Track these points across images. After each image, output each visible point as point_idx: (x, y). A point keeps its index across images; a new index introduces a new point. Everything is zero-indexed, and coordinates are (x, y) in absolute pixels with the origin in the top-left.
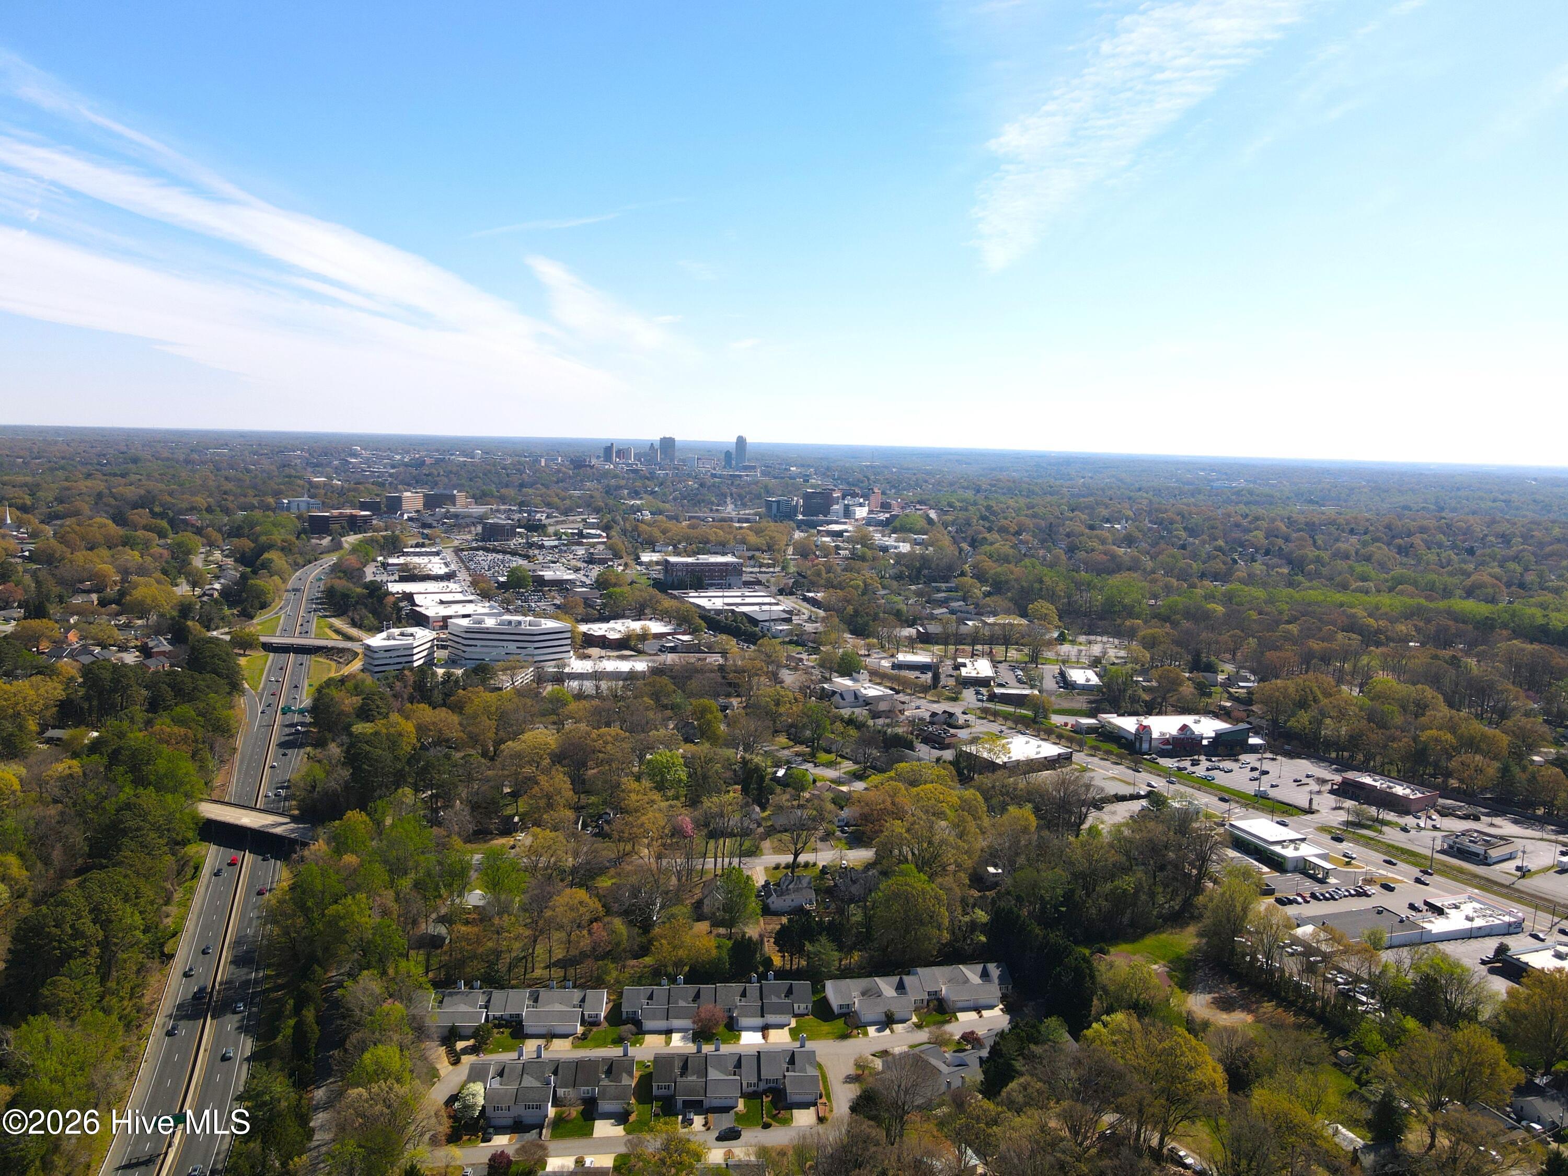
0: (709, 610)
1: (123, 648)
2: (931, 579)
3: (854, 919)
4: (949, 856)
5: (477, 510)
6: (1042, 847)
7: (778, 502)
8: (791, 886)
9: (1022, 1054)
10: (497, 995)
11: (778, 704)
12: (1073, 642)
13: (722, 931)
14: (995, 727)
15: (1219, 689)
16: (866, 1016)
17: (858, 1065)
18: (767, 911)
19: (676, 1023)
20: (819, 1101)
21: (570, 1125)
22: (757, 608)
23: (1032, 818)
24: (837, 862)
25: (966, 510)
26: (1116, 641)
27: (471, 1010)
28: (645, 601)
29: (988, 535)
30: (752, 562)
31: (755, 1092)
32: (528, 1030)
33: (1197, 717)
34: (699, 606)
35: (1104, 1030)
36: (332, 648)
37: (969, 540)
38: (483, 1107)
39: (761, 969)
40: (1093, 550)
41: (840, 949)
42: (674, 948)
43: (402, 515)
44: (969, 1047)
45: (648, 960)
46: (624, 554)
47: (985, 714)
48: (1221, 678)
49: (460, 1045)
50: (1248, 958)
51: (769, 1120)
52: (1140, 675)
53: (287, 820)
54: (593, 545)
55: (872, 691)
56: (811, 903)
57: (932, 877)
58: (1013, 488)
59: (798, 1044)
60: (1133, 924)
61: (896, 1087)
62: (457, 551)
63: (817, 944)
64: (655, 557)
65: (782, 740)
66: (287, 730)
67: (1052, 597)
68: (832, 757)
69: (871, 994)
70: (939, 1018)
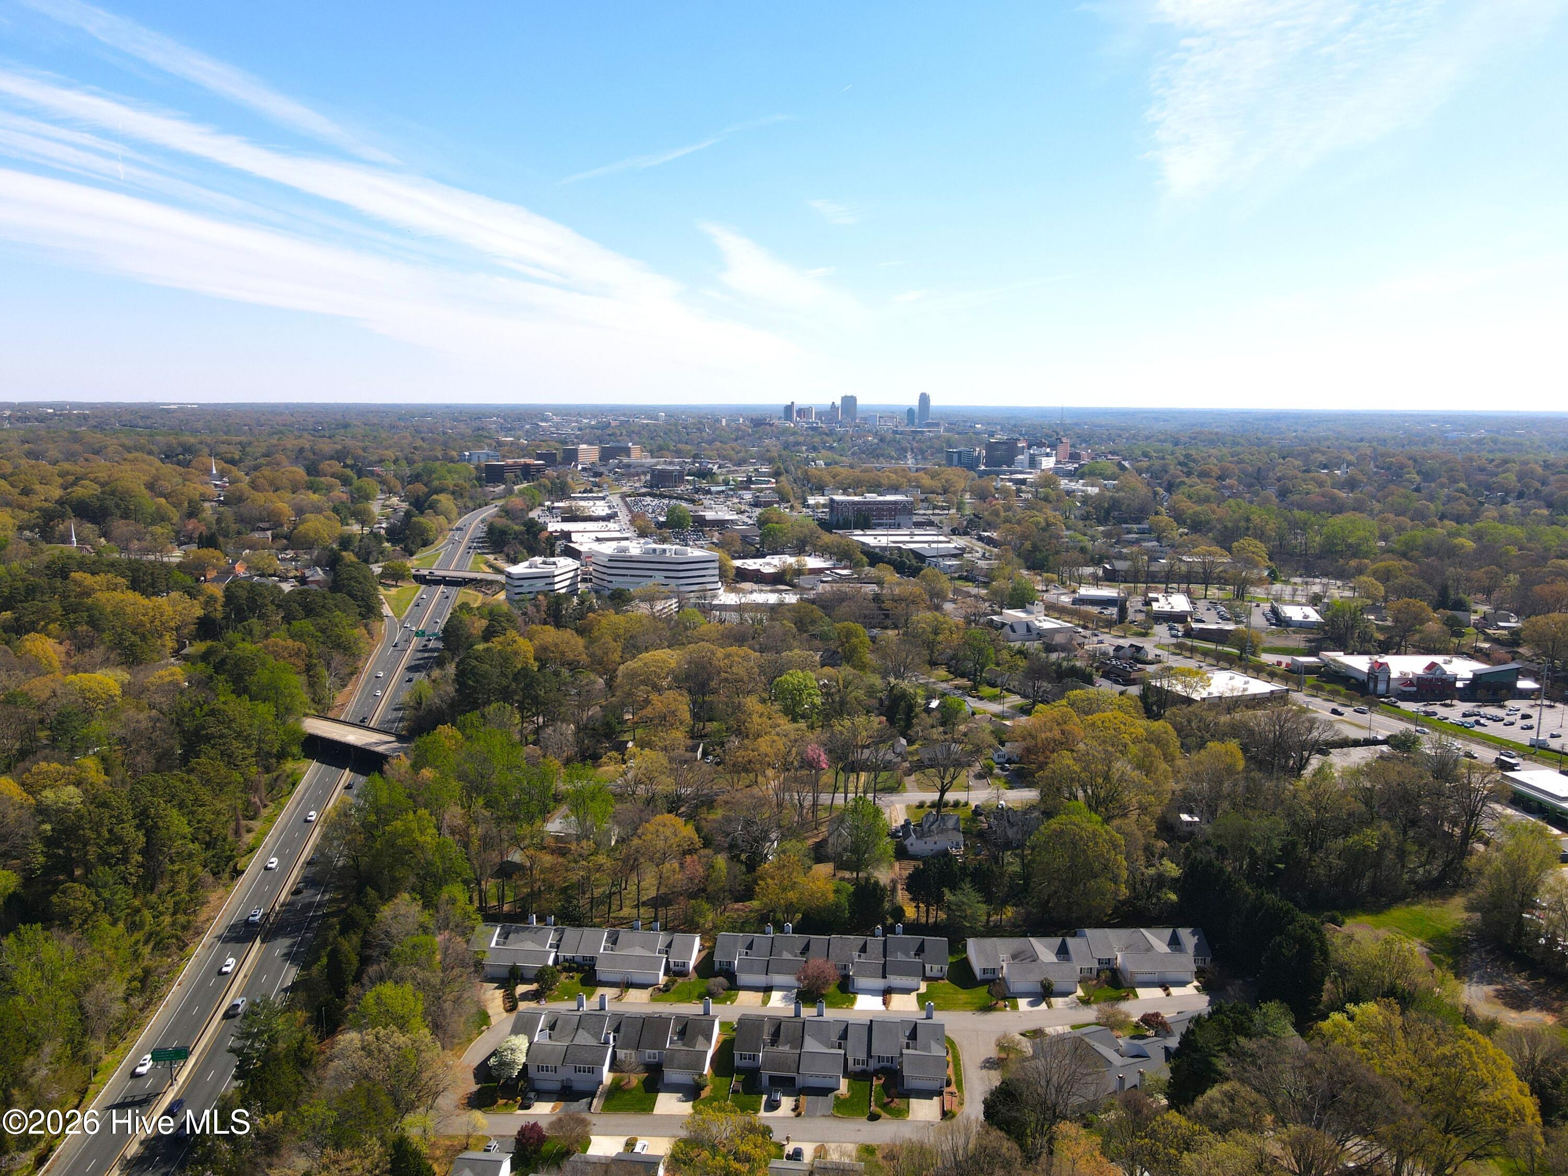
0: (874, 547)
1: (284, 579)
2: (1121, 521)
3: (1011, 869)
4: (1131, 798)
5: (650, 461)
6: (1252, 790)
7: (959, 453)
8: (934, 827)
9: (1227, 1050)
10: (571, 933)
11: (936, 632)
12: (1286, 582)
13: (847, 875)
14: (1192, 664)
15: (1472, 630)
16: (1017, 984)
17: (1001, 1047)
18: (901, 853)
19: (778, 979)
20: (946, 1090)
21: (627, 1097)
22: (926, 545)
23: (1240, 755)
24: (994, 802)
25: (1163, 458)
26: (1339, 583)
27: (538, 948)
28: (805, 537)
29: (1186, 480)
30: (925, 505)
31: (863, 1072)
32: (601, 976)
33: (1447, 658)
34: (863, 544)
35: (1349, 1025)
36: (481, 580)
37: (1164, 485)
38: (525, 1065)
39: (890, 921)
40: (1308, 493)
41: (988, 901)
42: (784, 890)
43: (576, 466)
44: (1151, 1033)
45: (755, 904)
46: (792, 499)
47: (1179, 649)
48: (1474, 617)
49: (521, 989)
50: (1542, 941)
51: (878, 1110)
52: (1369, 613)
53: (393, 739)
54: (761, 490)
55: (1048, 624)
56: (957, 846)
57: (1107, 820)
58: (1215, 440)
59: (923, 1014)
60: (1375, 889)
61: (1043, 1083)
62: (624, 496)
63: (958, 892)
64: (822, 500)
65: (942, 672)
66: (420, 655)
67: (1261, 535)
68: (997, 691)
69: (1024, 957)
70: (1113, 993)
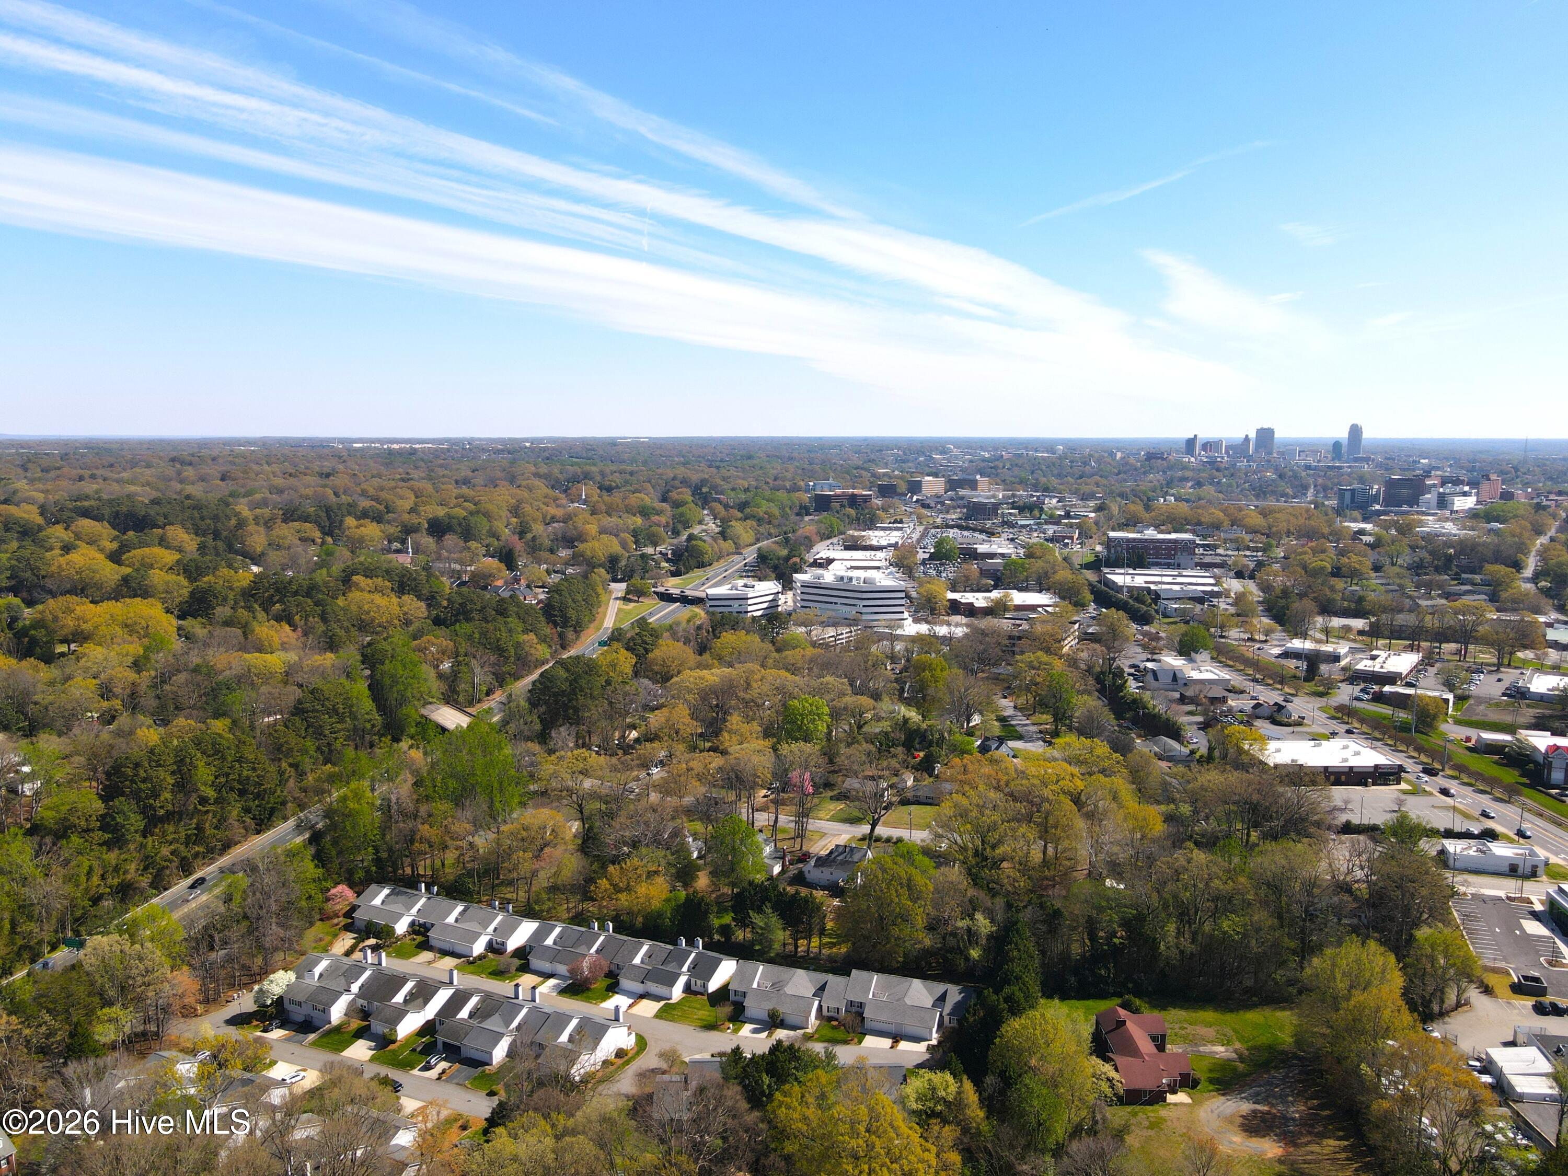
0: (1121, 587)
7: (1353, 491)
8: (839, 858)
16: (750, 1009)
19: (566, 969)
21: (336, 1038)
27: (400, 910)
28: (1044, 573)
34: (1115, 584)
38: (281, 997)
43: (911, 497)
47: (1343, 713)
49: (369, 942)
51: (500, 1088)
55: (1206, 674)
62: (930, 528)
69: (777, 986)
70: (842, 1036)
